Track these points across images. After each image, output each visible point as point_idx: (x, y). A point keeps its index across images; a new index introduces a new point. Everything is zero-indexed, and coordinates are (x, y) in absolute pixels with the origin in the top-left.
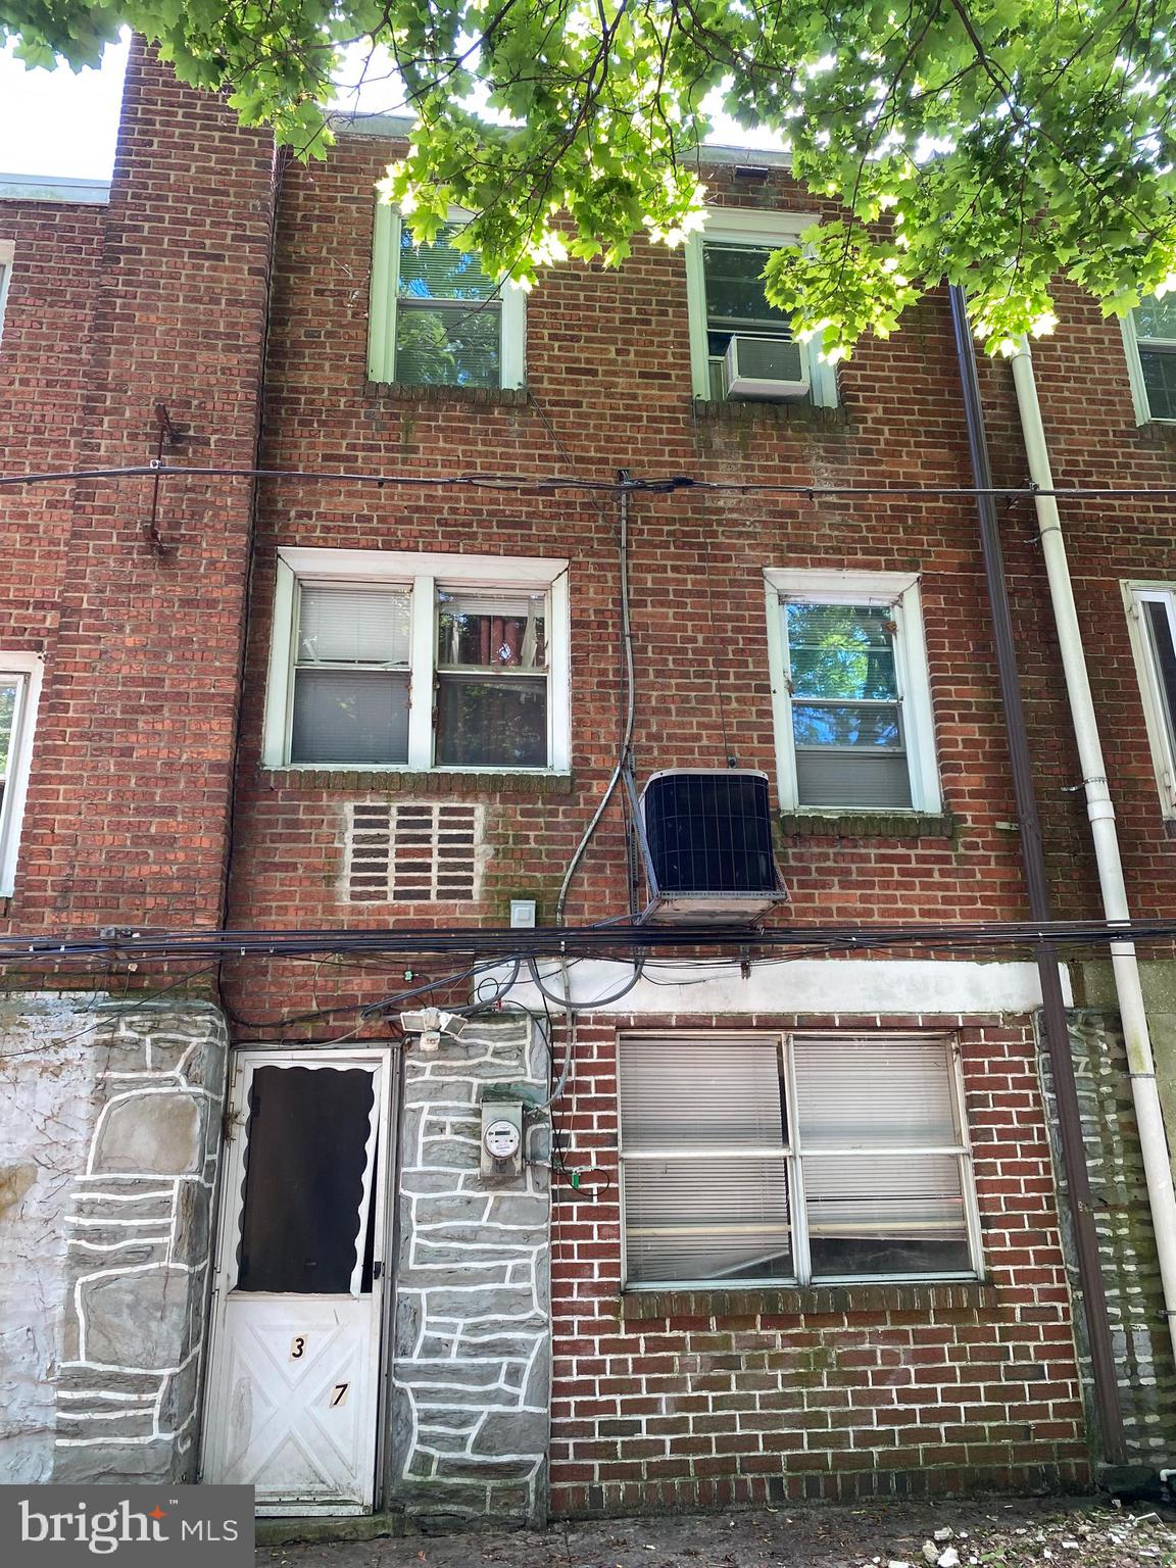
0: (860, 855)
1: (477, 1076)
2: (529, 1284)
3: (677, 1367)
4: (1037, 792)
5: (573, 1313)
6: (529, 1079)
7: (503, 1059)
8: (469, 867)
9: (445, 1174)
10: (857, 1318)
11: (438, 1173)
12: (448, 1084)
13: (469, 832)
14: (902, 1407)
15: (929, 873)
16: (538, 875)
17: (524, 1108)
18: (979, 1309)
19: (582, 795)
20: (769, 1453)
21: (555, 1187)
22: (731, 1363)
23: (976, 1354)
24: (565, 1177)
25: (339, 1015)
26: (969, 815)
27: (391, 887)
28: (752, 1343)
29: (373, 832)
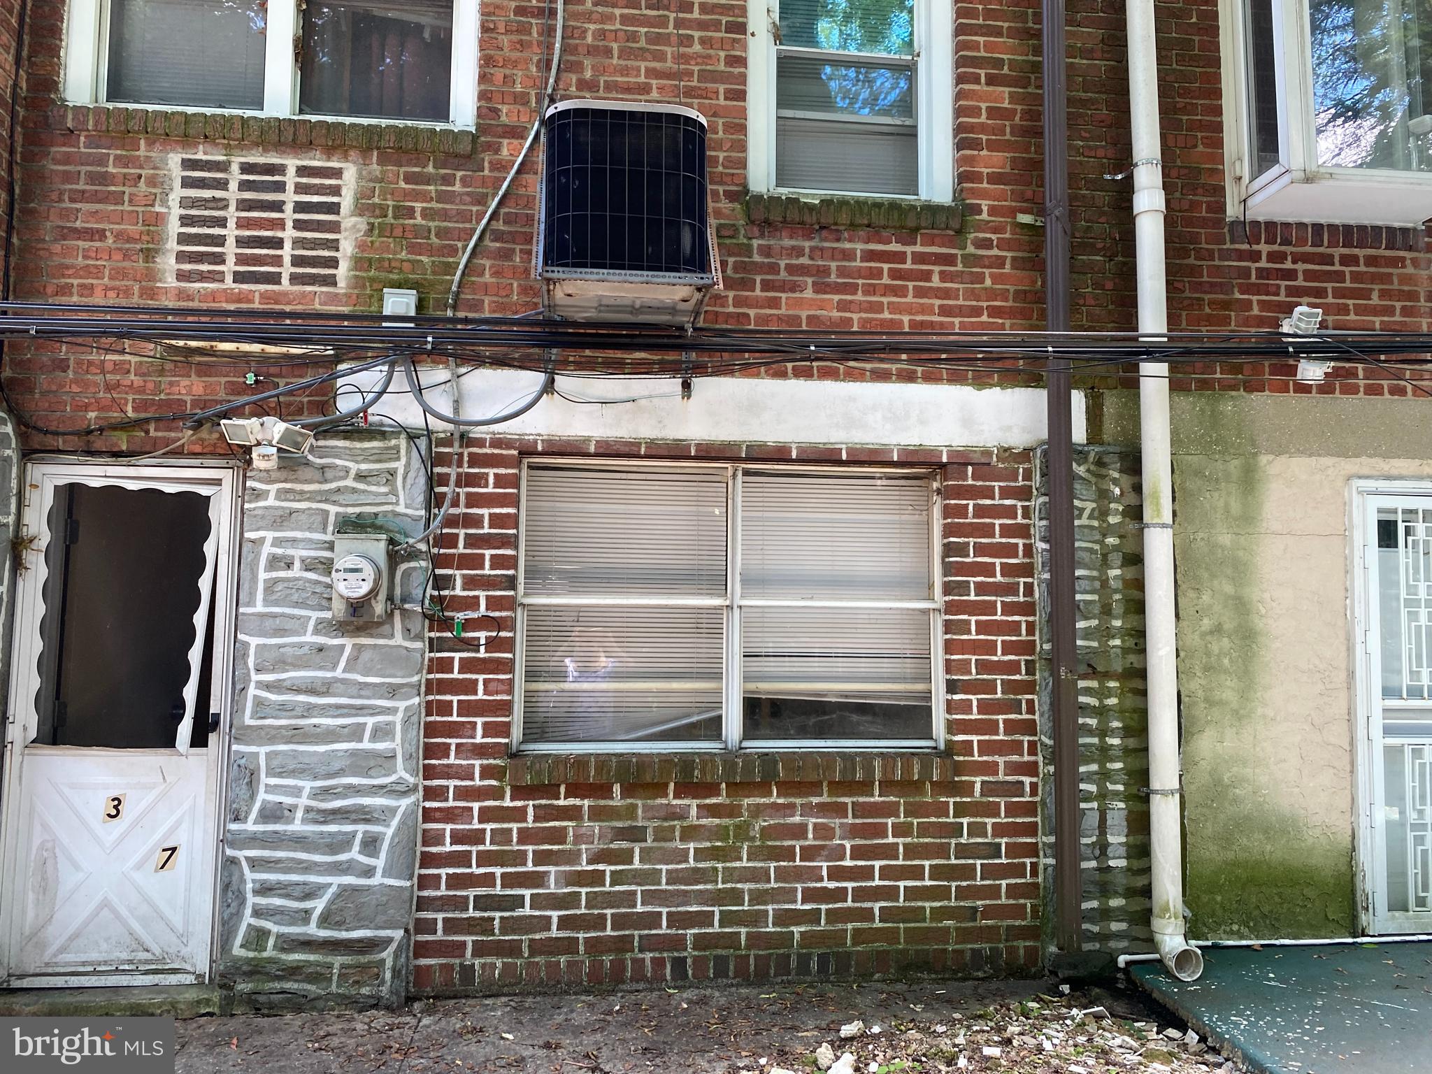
0: (843, 251)
1: (334, 503)
2: (394, 744)
3: (570, 838)
4: (1072, 179)
5: (448, 777)
6: (401, 509)
7: (369, 484)
8: (334, 245)
9: (292, 617)
10: (787, 788)
11: (283, 615)
12: (297, 511)
13: (335, 199)
14: (832, 885)
15: (927, 276)
16: (424, 259)
17: (391, 542)
18: (932, 783)
19: (487, 158)
20: (673, 931)
21: (432, 634)
22: (635, 834)
23: (924, 830)
24: (446, 624)
25: (161, 424)
26: (985, 205)
27: (230, 266)
28: (662, 814)
29: (207, 194)
